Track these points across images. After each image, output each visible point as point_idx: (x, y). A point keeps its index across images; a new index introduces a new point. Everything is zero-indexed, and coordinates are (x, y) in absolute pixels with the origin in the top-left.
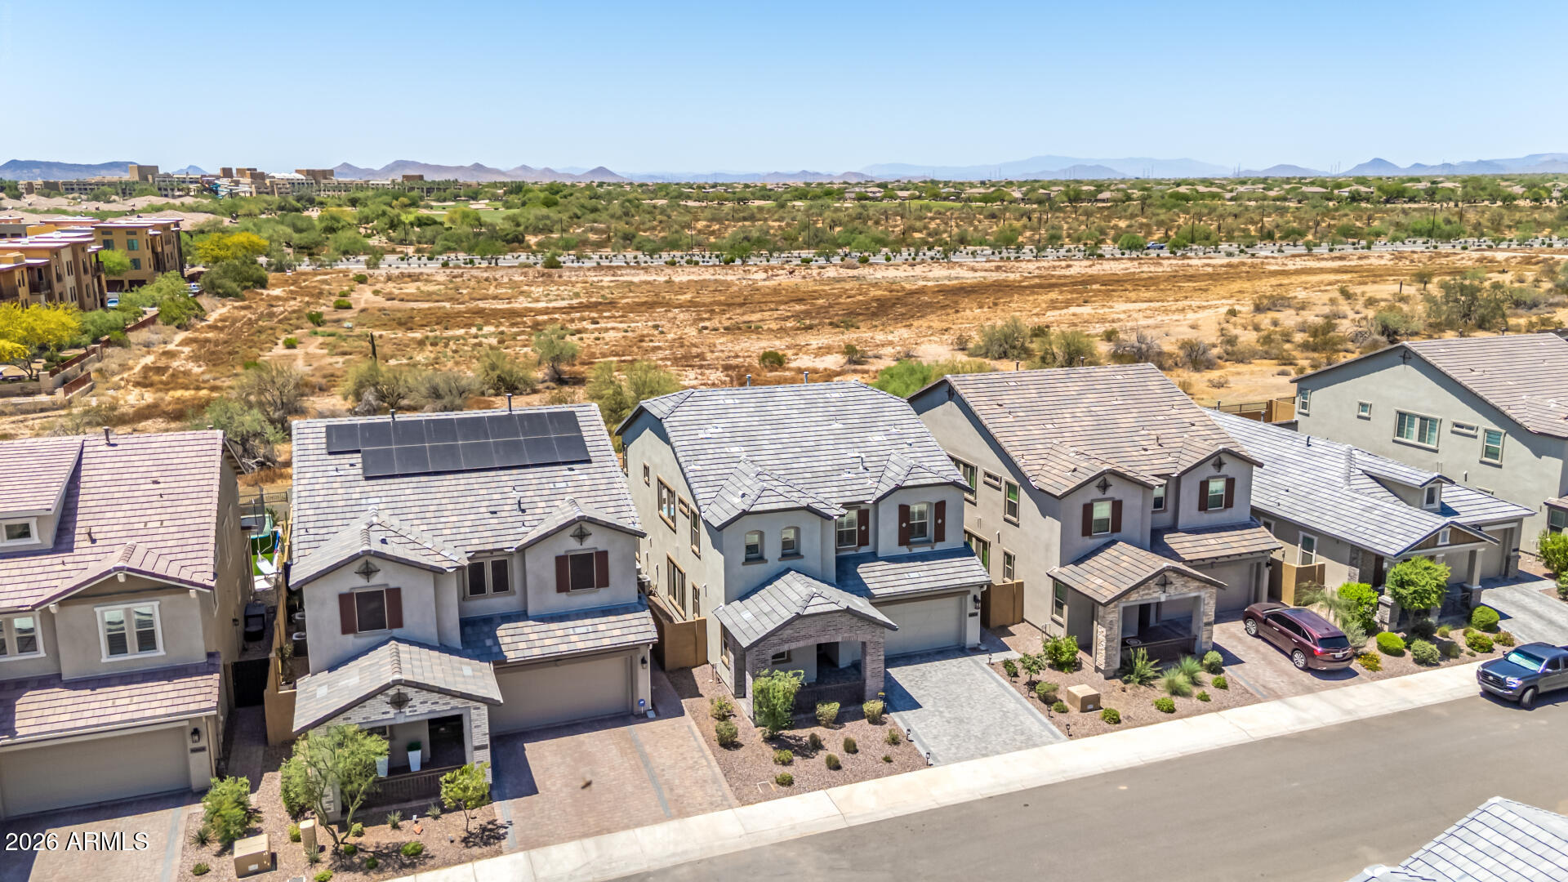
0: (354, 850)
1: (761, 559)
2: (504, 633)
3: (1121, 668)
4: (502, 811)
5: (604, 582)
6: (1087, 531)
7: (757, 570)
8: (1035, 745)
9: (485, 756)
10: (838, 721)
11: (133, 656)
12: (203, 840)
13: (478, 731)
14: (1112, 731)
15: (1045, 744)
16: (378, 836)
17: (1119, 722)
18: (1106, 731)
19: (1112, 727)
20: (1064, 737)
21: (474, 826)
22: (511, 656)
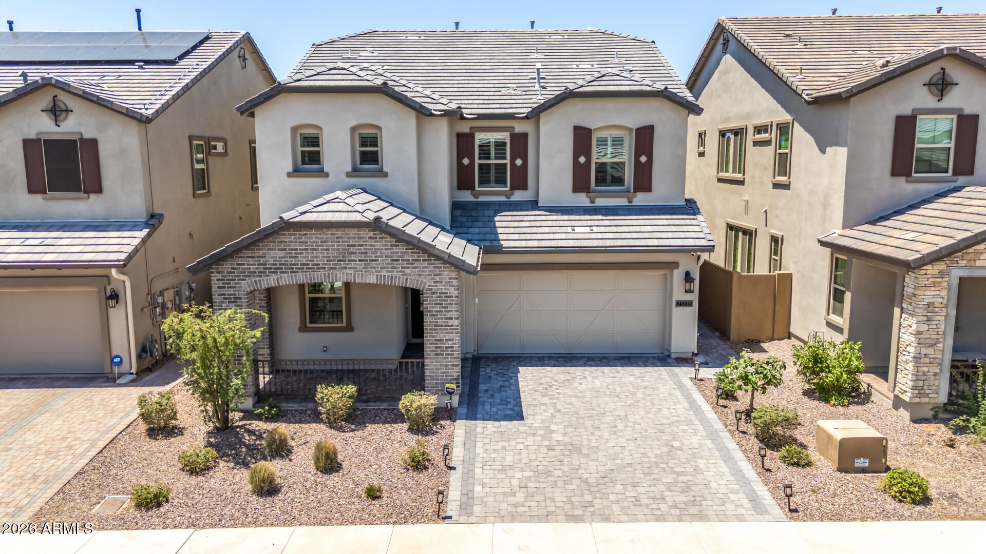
3: (950, 402)
5: (96, 186)
6: (902, 167)
7: (312, 187)
8: (702, 517)
14: (901, 518)
15: (723, 517)
17: (926, 500)
18: (886, 516)
19: (905, 509)
20: (777, 511)
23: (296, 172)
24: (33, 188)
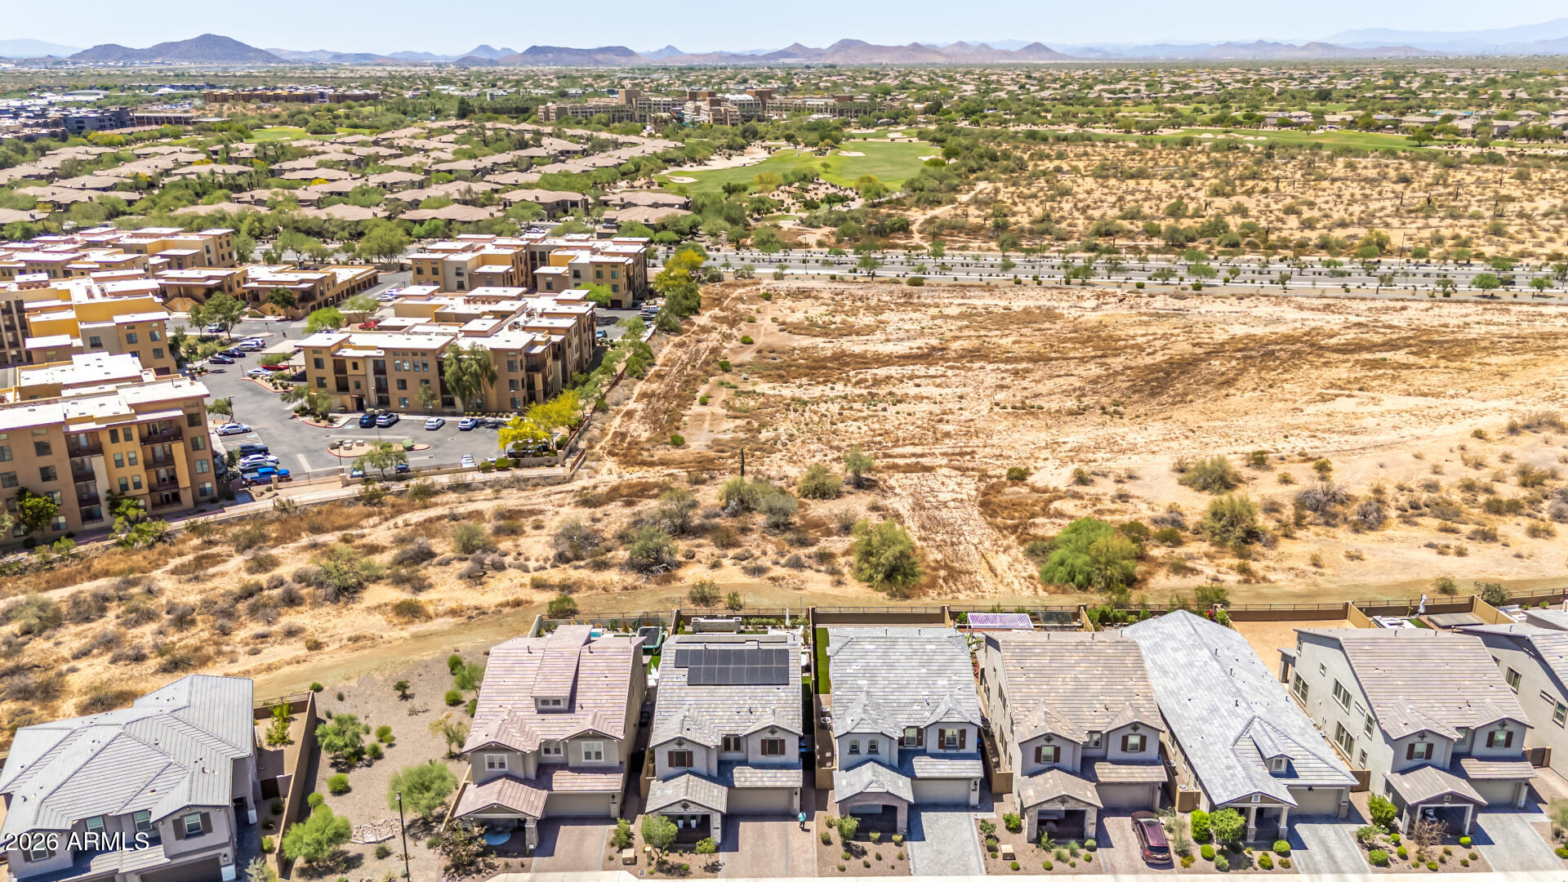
0: (665, 862)
1: (857, 752)
2: (737, 771)
3: (1035, 840)
4: (722, 857)
5: (783, 752)
6: (1038, 760)
7: (855, 758)
8: (968, 874)
9: (719, 832)
10: (879, 841)
11: (593, 761)
12: (613, 845)
13: (716, 822)
14: (1011, 875)
15: (973, 874)
16: (673, 858)
17: (1018, 870)
18: (1008, 874)
19: (1013, 872)
20: (985, 873)
21: (710, 862)
22: (737, 784)
23: (851, 752)
24: (763, 753)
